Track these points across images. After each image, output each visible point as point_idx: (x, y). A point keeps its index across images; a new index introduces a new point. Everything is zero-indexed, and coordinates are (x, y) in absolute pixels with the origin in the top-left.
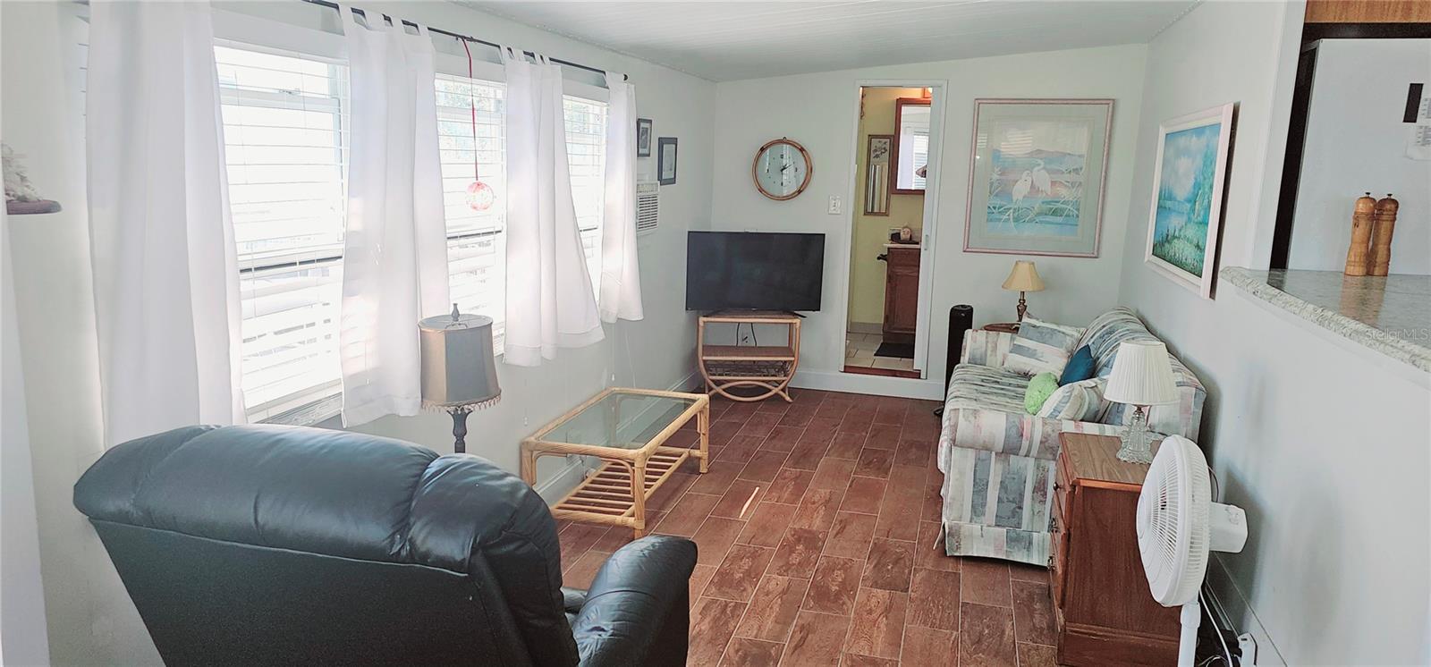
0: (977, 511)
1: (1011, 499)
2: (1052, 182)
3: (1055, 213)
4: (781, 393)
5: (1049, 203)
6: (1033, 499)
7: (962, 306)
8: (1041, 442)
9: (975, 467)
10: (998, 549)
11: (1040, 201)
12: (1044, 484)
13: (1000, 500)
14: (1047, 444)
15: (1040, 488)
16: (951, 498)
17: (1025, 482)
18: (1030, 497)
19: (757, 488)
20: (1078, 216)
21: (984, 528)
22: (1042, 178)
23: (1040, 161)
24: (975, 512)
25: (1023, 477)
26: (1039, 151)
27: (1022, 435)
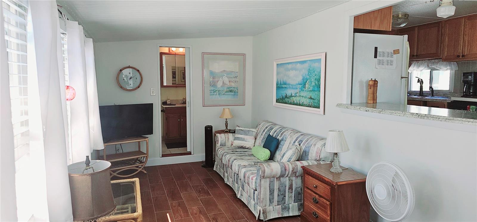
0: (271, 201)
1: (282, 194)
2: (229, 81)
3: (231, 91)
4: (142, 170)
5: (229, 88)
6: (289, 192)
7: (208, 126)
8: (292, 171)
9: (270, 185)
10: (278, 213)
11: (226, 88)
12: (292, 186)
13: (278, 195)
14: (294, 171)
15: (291, 188)
16: (262, 199)
17: (286, 187)
18: (288, 191)
19: (168, 214)
20: (238, 92)
21: (274, 207)
22: (226, 80)
23: (225, 74)
24: (271, 202)
25: (285, 185)
26: (224, 71)
27: (286, 170)
